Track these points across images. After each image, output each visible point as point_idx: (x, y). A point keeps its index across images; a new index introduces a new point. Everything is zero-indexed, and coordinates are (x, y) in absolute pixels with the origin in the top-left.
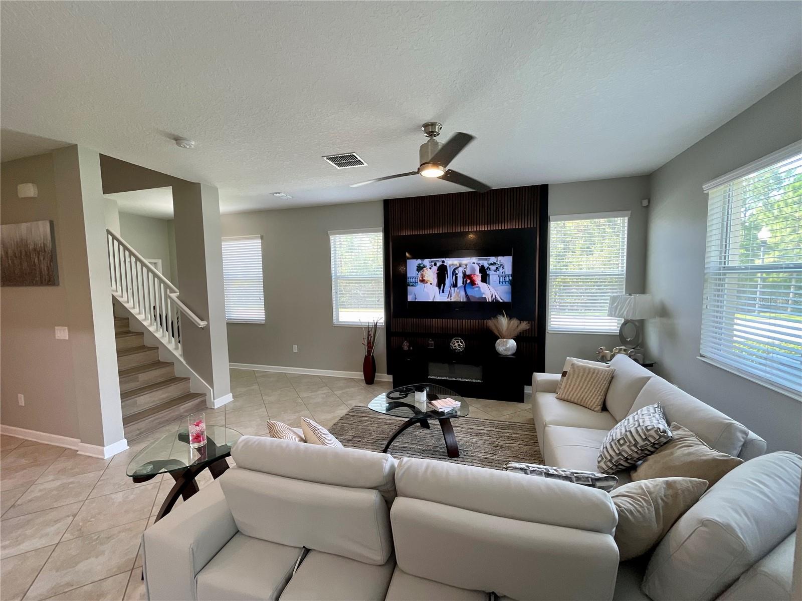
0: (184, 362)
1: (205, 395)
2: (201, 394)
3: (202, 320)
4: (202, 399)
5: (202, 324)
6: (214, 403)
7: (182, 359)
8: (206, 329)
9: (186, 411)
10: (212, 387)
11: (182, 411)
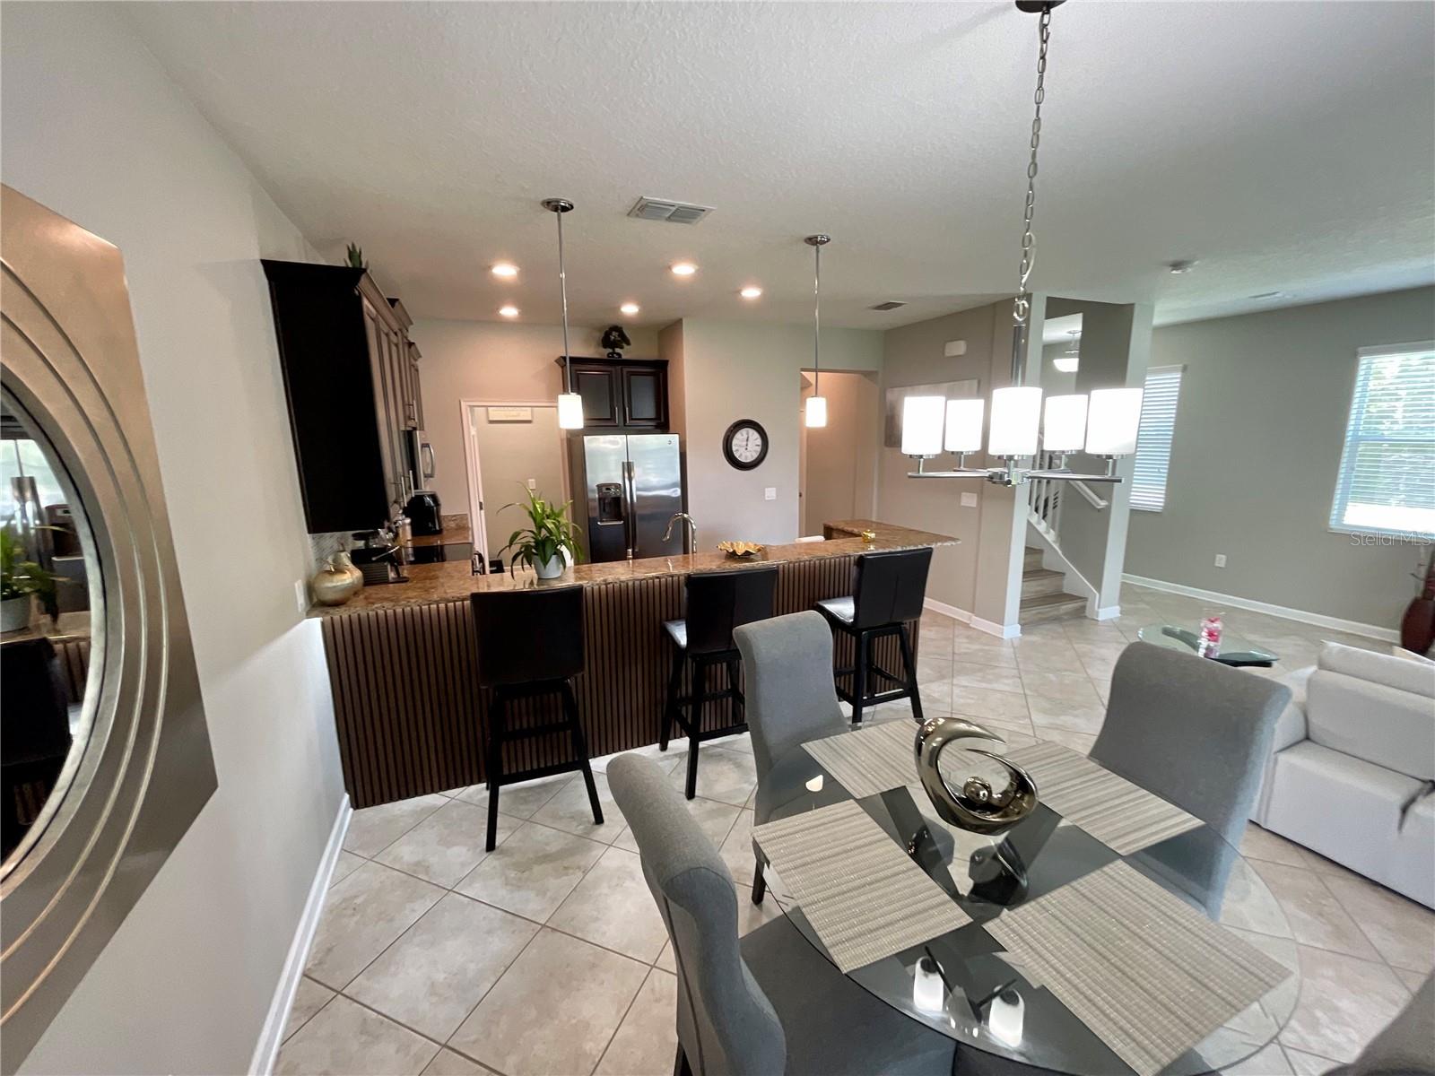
0: (1060, 552)
1: (1085, 599)
2: (1080, 598)
3: (1101, 498)
4: (1081, 604)
5: (1103, 504)
6: (1098, 613)
7: (1056, 547)
8: (1107, 510)
9: (1066, 614)
10: (1099, 591)
11: (1062, 612)
